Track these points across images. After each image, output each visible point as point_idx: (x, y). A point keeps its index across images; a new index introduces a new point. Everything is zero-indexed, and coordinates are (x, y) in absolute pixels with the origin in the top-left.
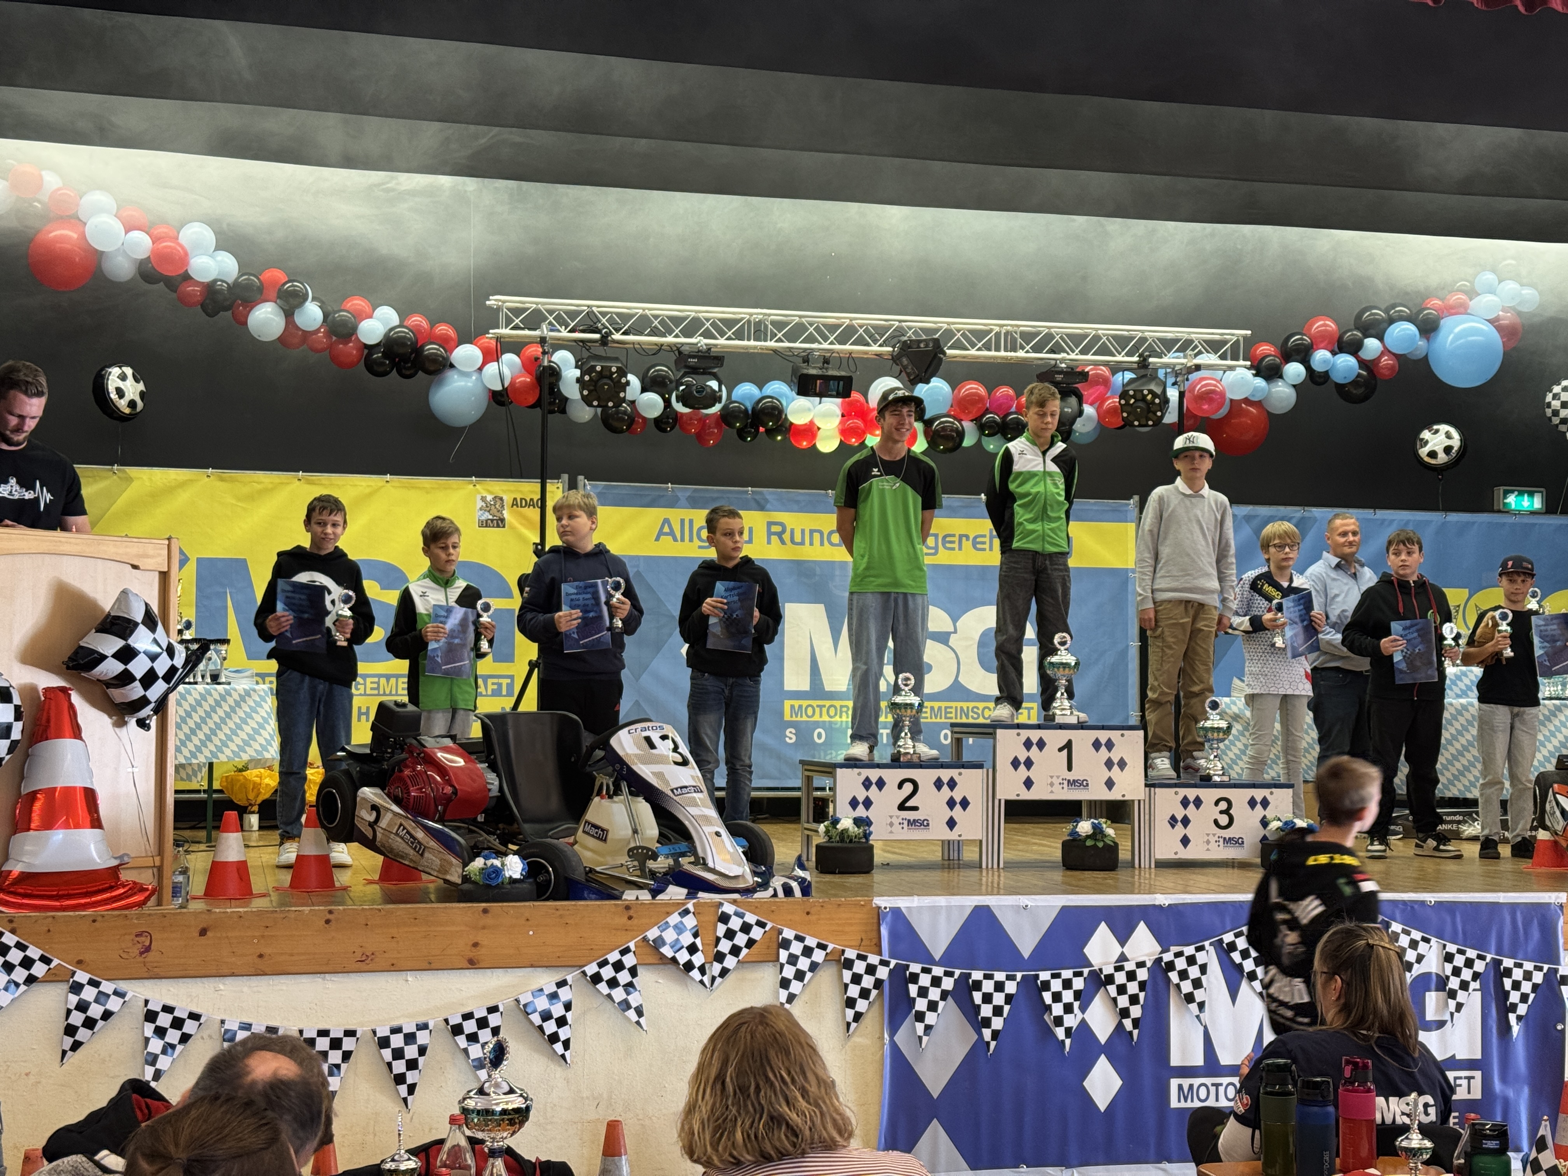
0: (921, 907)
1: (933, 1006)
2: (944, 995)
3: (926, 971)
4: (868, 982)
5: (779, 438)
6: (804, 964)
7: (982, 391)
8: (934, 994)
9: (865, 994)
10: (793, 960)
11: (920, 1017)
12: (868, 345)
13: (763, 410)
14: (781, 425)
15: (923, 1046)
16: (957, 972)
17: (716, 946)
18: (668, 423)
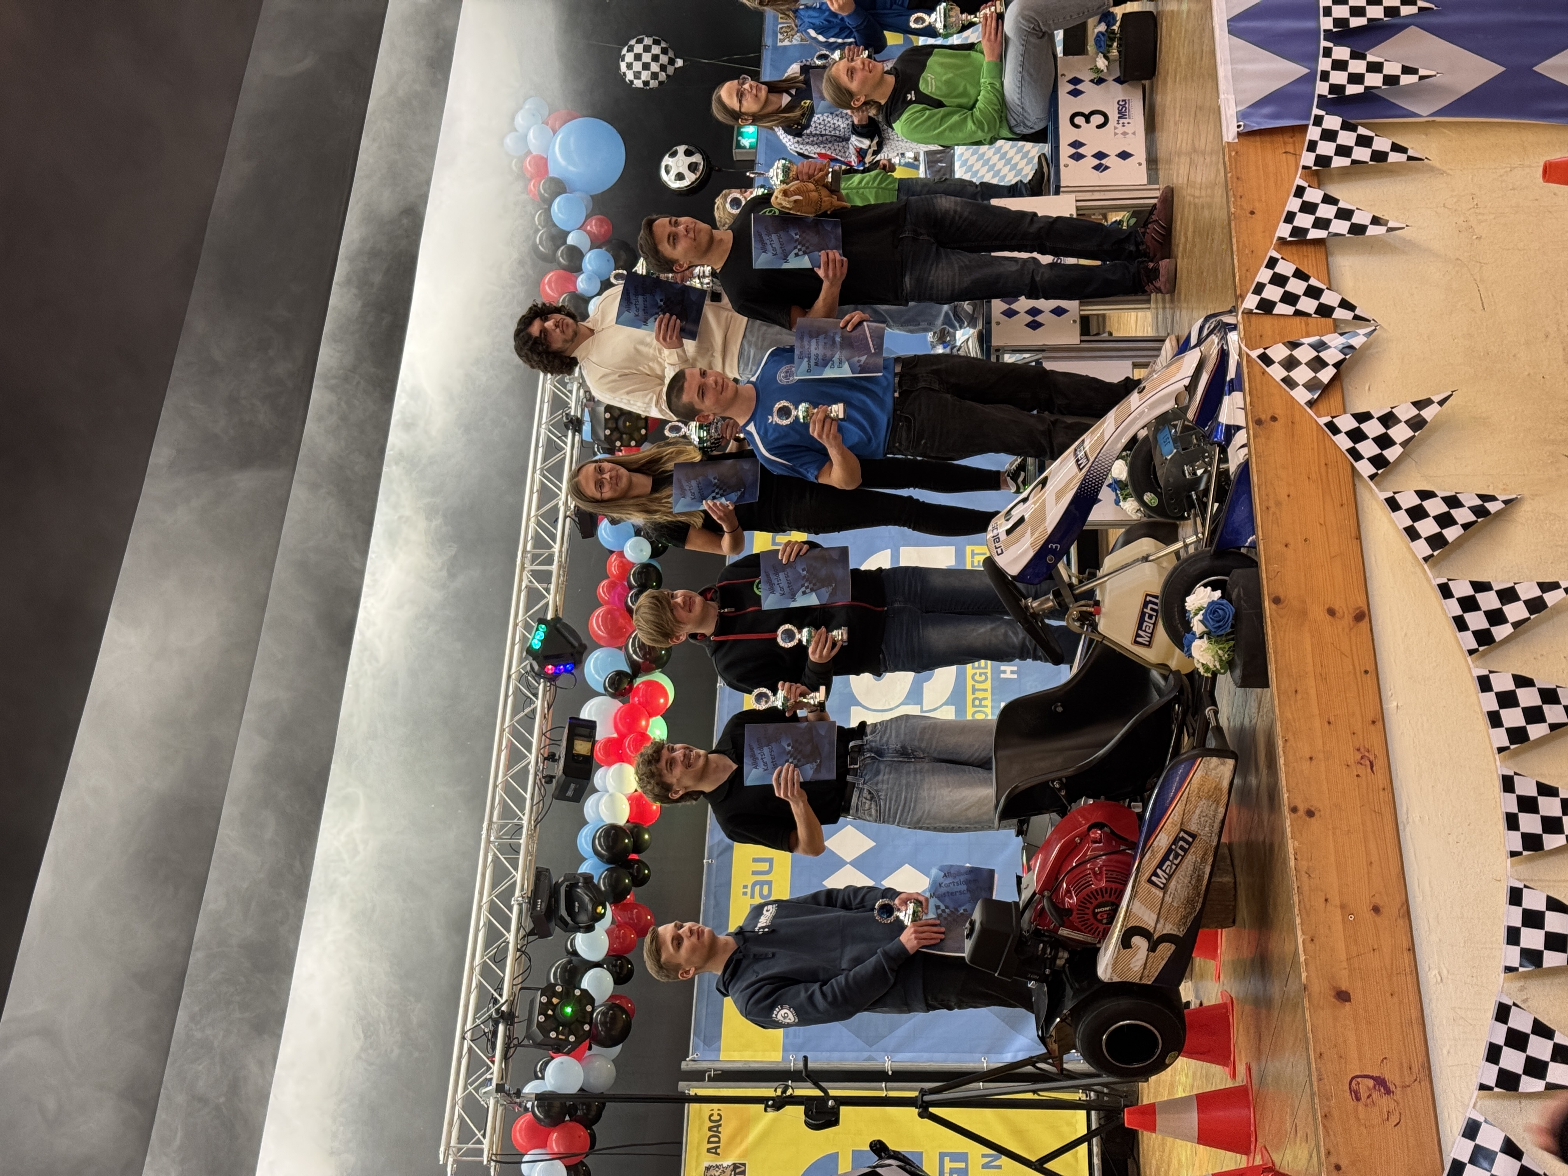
0: (1235, 90)
1: (1376, 67)
2: (1357, 55)
3: (1325, 76)
4: (1347, 138)
5: (647, 837)
6: (1326, 211)
7: (600, 611)
8: (1357, 66)
9: (1365, 142)
10: (1322, 224)
11: (1392, 81)
12: (534, 711)
13: (609, 848)
14: (632, 833)
15: (1433, 73)
16: (1324, 44)
17: (1308, 315)
18: (621, 967)
